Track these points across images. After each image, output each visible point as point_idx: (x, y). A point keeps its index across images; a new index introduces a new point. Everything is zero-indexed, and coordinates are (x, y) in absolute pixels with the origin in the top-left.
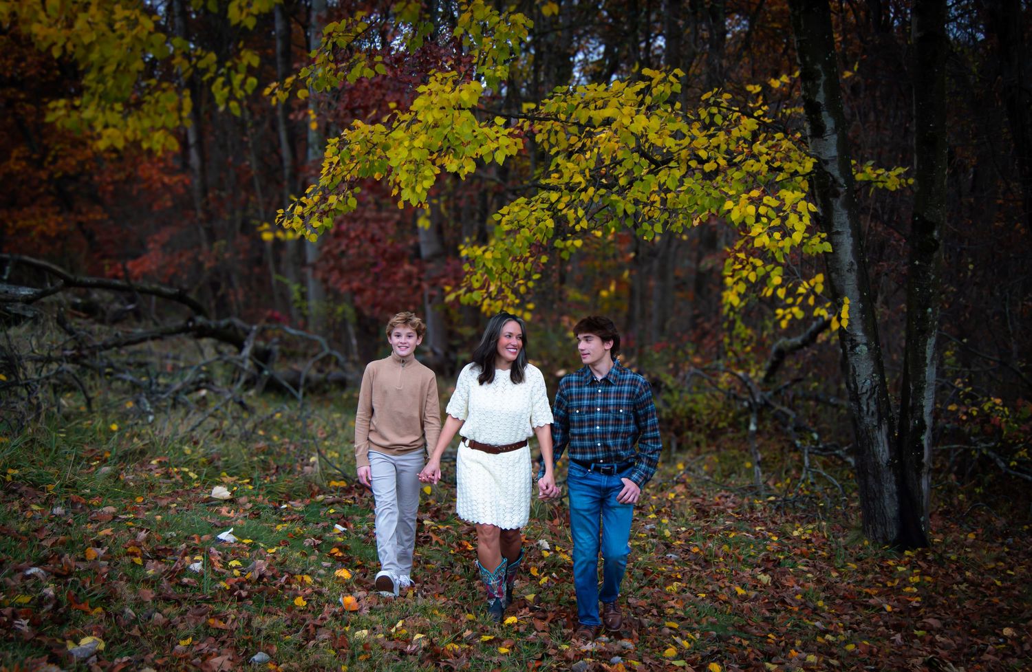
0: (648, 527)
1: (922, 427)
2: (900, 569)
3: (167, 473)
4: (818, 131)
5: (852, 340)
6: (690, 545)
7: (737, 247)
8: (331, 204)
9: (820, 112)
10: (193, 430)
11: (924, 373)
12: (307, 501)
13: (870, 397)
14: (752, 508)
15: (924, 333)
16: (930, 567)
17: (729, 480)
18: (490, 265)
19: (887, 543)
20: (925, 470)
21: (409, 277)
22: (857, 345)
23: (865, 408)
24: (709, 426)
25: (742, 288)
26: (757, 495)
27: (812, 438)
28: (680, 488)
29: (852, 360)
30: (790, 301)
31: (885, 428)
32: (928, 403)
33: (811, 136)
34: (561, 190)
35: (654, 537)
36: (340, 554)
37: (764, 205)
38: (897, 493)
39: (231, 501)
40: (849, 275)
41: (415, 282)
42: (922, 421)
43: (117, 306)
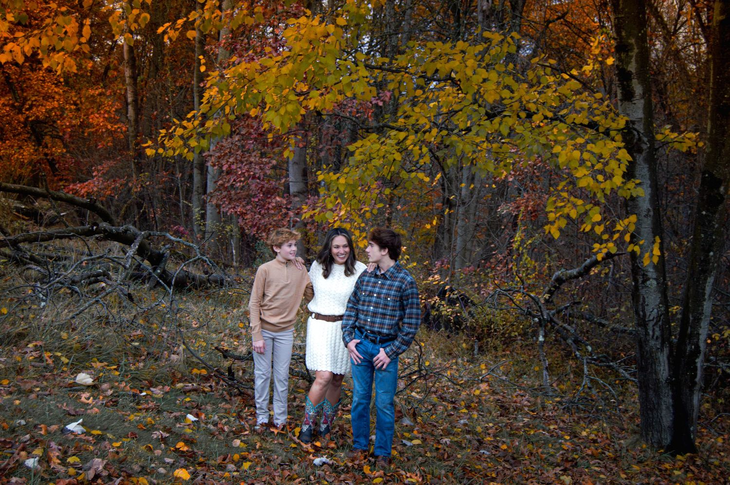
0: (462, 421)
1: (697, 351)
2: (677, 473)
3: (40, 356)
4: (628, 96)
5: (644, 275)
6: (498, 442)
7: (560, 188)
8: (207, 129)
9: (631, 80)
10: (73, 318)
11: (702, 306)
12: (167, 388)
13: (656, 324)
14: (544, 408)
15: (705, 272)
16: (700, 473)
17: (521, 380)
18: (342, 189)
19: (662, 447)
20: (697, 387)
21: (279, 207)
22: (648, 279)
23: (651, 333)
24: (503, 334)
25: (563, 223)
26: (546, 394)
27: (587, 349)
28: (484, 386)
29: (643, 291)
30: (606, 237)
31: (666, 351)
32: (704, 331)
33: (621, 100)
34: (408, 130)
35: (468, 432)
36: (185, 449)
37: (588, 151)
38: (673, 406)
39: (94, 387)
40: (645, 219)
41: (284, 211)
42: (697, 347)
43: (52, 213)
